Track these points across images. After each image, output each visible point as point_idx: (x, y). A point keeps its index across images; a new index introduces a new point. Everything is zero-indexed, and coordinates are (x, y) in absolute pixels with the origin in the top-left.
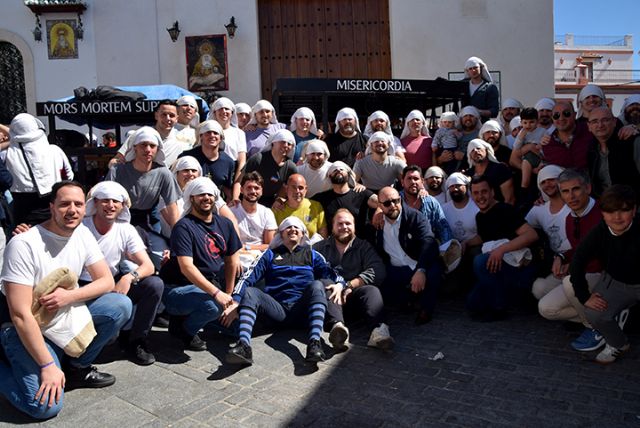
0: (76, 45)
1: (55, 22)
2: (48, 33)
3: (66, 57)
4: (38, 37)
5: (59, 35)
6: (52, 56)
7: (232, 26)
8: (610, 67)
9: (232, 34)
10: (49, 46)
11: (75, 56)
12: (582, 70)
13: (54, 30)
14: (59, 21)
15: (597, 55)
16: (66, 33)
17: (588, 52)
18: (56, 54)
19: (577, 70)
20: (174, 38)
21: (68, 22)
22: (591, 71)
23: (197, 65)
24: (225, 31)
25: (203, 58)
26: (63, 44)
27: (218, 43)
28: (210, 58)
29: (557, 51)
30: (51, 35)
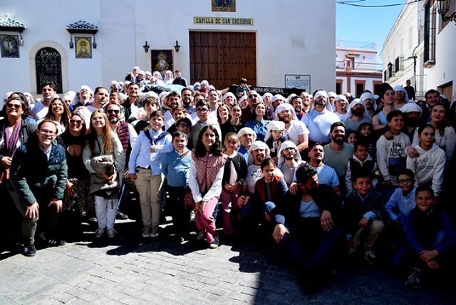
0: (91, 51)
1: (79, 38)
2: (76, 44)
3: (86, 57)
4: (72, 47)
5: (82, 45)
6: (78, 56)
7: (177, 47)
8: (364, 61)
9: (177, 50)
10: (76, 51)
11: (91, 57)
12: (348, 62)
13: (79, 42)
14: (82, 38)
15: (357, 53)
16: (85, 45)
17: (351, 51)
18: (79, 56)
19: (345, 62)
20: (147, 51)
21: (87, 38)
22: (353, 63)
23: (157, 65)
24: (174, 49)
25: (160, 62)
26: (83, 50)
27: (168, 54)
28: (164, 62)
29: (338, 50)
30: (78, 45)
